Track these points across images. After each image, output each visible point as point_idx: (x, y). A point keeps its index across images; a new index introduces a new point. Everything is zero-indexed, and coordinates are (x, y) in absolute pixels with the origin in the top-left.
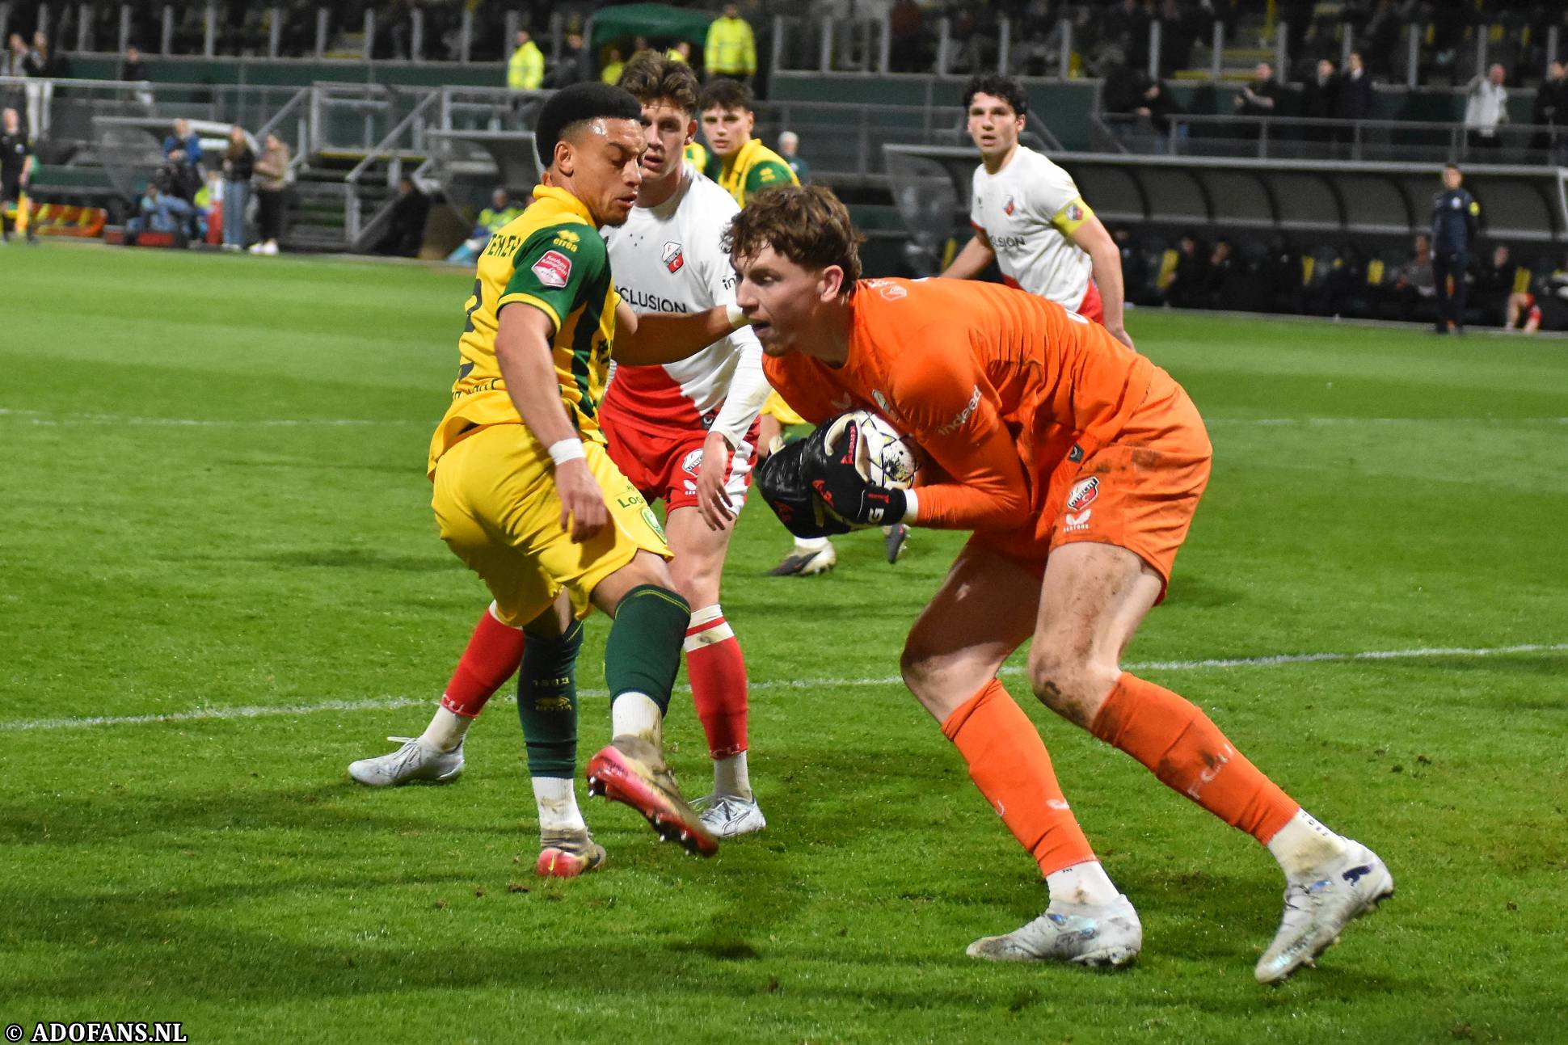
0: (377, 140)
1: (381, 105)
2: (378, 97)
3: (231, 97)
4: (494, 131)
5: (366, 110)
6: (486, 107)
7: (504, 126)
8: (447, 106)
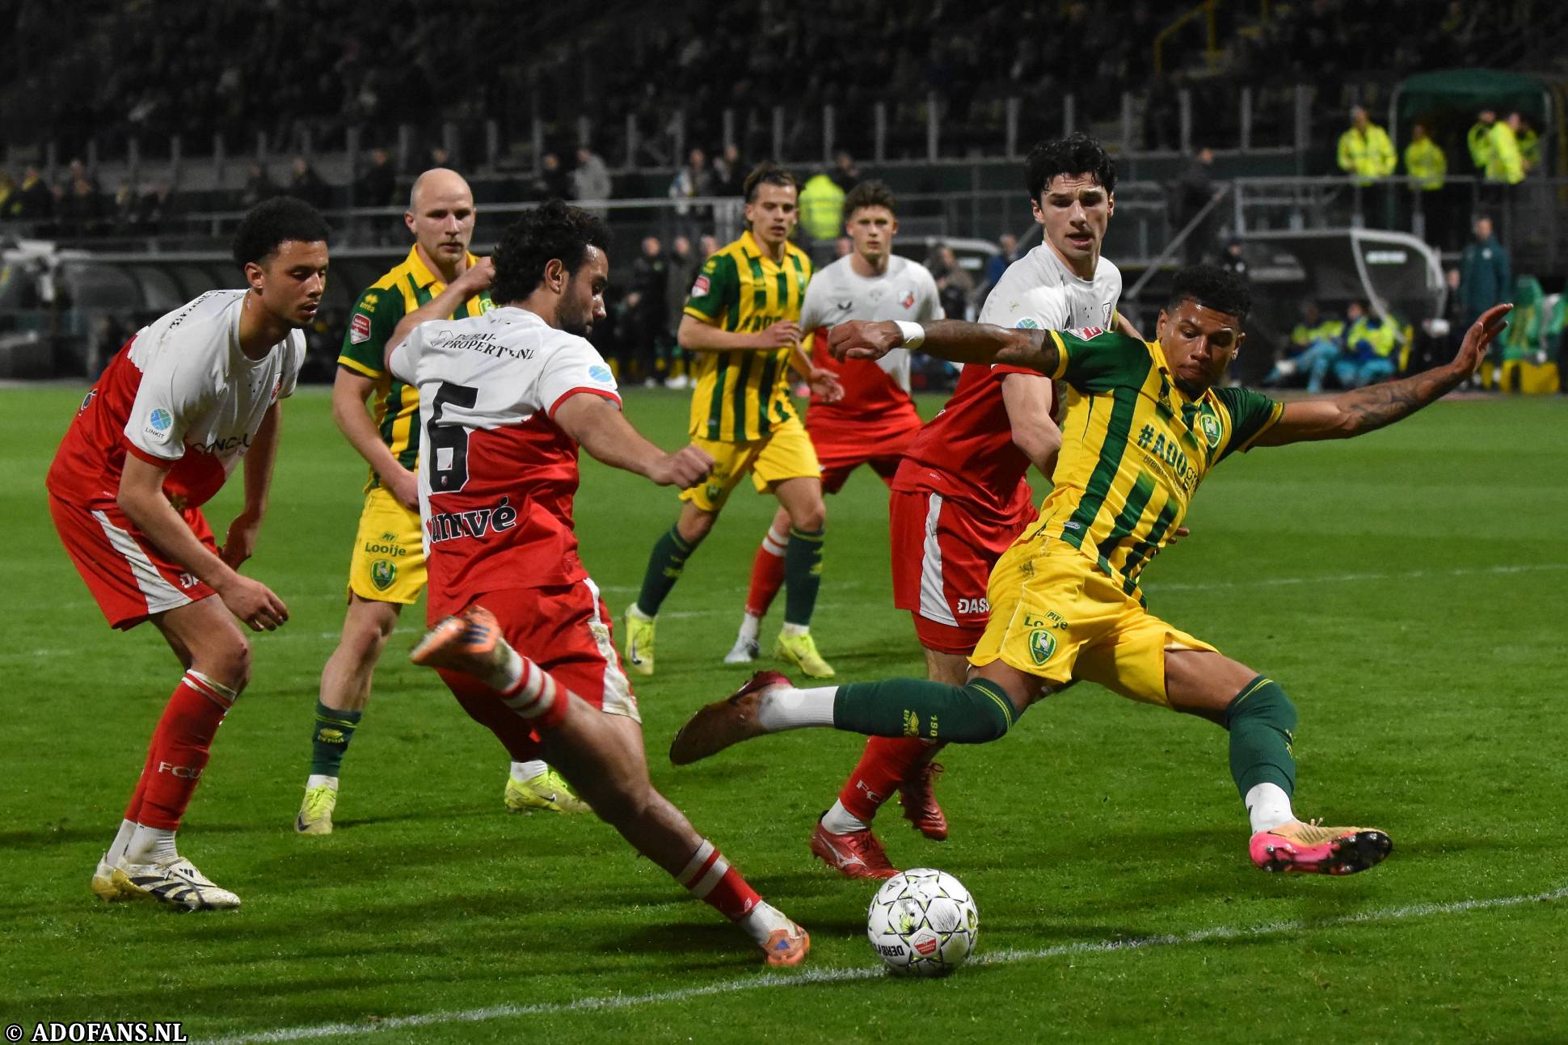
0: (1155, 249)
1: (1156, 206)
2: (1151, 196)
3: (964, 207)
4: (1296, 229)
5: (1140, 212)
6: (1287, 201)
7: (1307, 224)
8: (1241, 202)
